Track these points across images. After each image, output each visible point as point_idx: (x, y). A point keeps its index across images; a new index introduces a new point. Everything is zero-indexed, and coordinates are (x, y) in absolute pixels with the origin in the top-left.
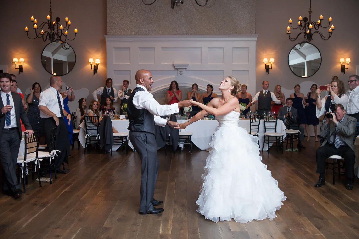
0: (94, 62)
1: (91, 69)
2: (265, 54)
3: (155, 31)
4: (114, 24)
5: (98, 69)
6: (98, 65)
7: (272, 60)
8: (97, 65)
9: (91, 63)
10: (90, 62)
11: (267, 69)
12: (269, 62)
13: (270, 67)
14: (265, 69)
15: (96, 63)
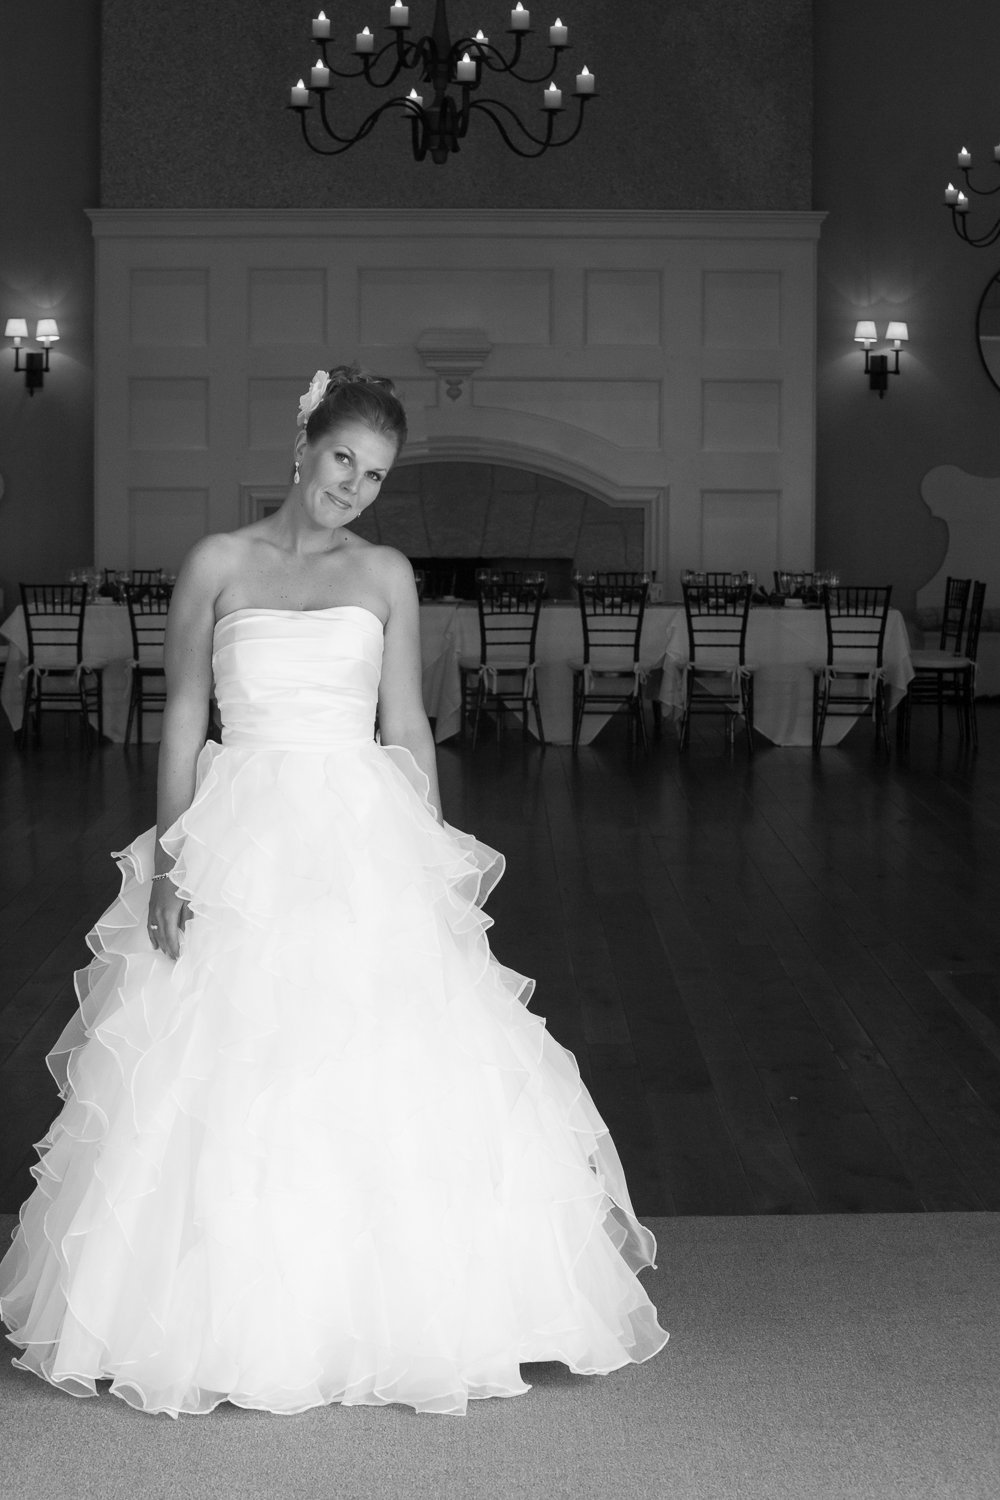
0: (31, 338)
1: (17, 369)
2: (864, 303)
3: (329, 189)
4: (132, 155)
5: (47, 370)
6: (47, 349)
7: (898, 331)
8: (44, 351)
9: (17, 341)
10: (12, 338)
11: (878, 370)
12: (883, 340)
13: (891, 365)
14: (867, 372)
15: (39, 339)
